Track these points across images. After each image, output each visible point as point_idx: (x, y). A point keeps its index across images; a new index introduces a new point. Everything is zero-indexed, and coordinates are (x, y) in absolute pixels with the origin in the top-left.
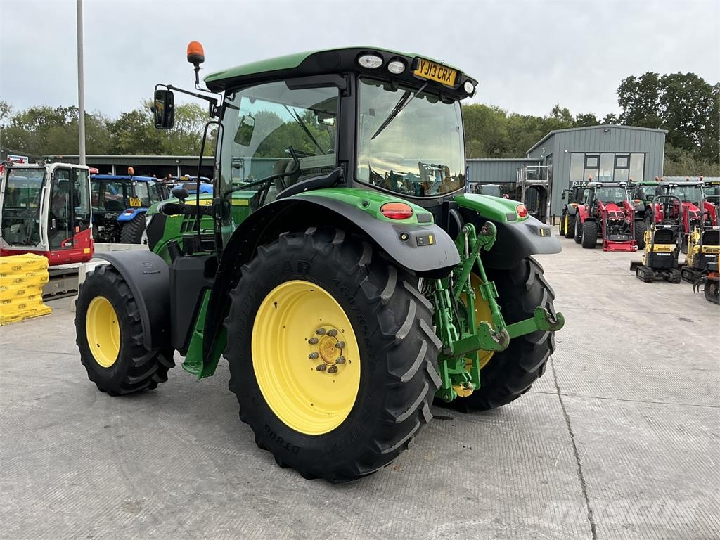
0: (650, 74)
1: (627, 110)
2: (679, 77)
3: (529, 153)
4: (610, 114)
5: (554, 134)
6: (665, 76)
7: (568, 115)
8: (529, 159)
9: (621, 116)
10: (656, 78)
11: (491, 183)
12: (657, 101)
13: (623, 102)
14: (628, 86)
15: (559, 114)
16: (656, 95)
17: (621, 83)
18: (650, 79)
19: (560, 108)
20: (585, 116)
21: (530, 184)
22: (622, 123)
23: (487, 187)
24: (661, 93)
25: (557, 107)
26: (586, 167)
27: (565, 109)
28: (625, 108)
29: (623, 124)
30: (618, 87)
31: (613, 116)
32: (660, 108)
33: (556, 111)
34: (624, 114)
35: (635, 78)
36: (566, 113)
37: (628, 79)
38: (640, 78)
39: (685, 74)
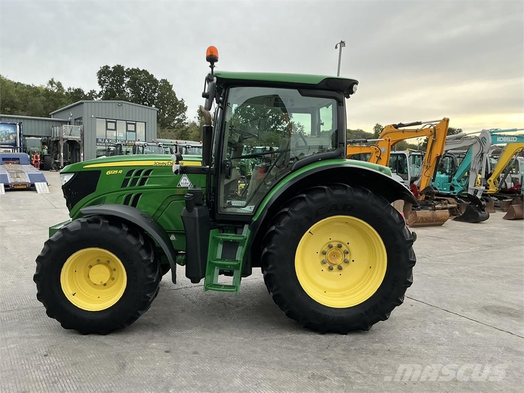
0: (119, 66)
1: (104, 89)
2: (137, 71)
3: (53, 114)
4: (92, 90)
5: (83, 103)
6: (128, 69)
7: (61, 87)
8: (52, 119)
9: (100, 92)
10: (123, 69)
11: (33, 136)
12: (124, 85)
13: (101, 83)
14: (104, 72)
15: (54, 85)
16: (123, 81)
17: (100, 69)
18: (119, 70)
19: (55, 81)
20: (76, 90)
21: (66, 139)
22: (101, 97)
23: (30, 139)
24: (127, 80)
25: (53, 80)
26: (107, 129)
27: (59, 82)
28: (102, 87)
29: (102, 99)
30: (98, 72)
31: (94, 91)
32: (126, 90)
33: (51, 83)
34: (102, 91)
35: (109, 67)
36: (59, 85)
37: (104, 67)
38: (113, 68)
39: (141, 70)
